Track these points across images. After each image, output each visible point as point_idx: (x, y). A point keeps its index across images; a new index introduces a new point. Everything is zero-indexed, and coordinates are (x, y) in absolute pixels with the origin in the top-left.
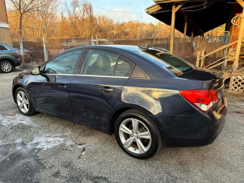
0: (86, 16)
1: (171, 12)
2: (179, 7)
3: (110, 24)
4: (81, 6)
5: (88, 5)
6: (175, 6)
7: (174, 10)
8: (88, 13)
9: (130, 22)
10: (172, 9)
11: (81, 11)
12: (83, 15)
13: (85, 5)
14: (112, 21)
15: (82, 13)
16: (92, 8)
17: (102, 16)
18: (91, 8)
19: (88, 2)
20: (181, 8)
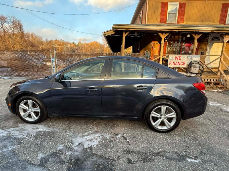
0: (16, 32)
1: (122, 36)
2: (127, 33)
3: (39, 41)
4: (10, 22)
5: (18, 22)
6: (125, 33)
7: (124, 35)
8: (18, 29)
9: (56, 40)
10: (123, 34)
11: (11, 27)
12: (14, 31)
13: (14, 22)
14: (41, 38)
15: (12, 29)
16: (22, 26)
17: (31, 33)
18: (20, 25)
19: (17, 20)
20: (128, 34)
